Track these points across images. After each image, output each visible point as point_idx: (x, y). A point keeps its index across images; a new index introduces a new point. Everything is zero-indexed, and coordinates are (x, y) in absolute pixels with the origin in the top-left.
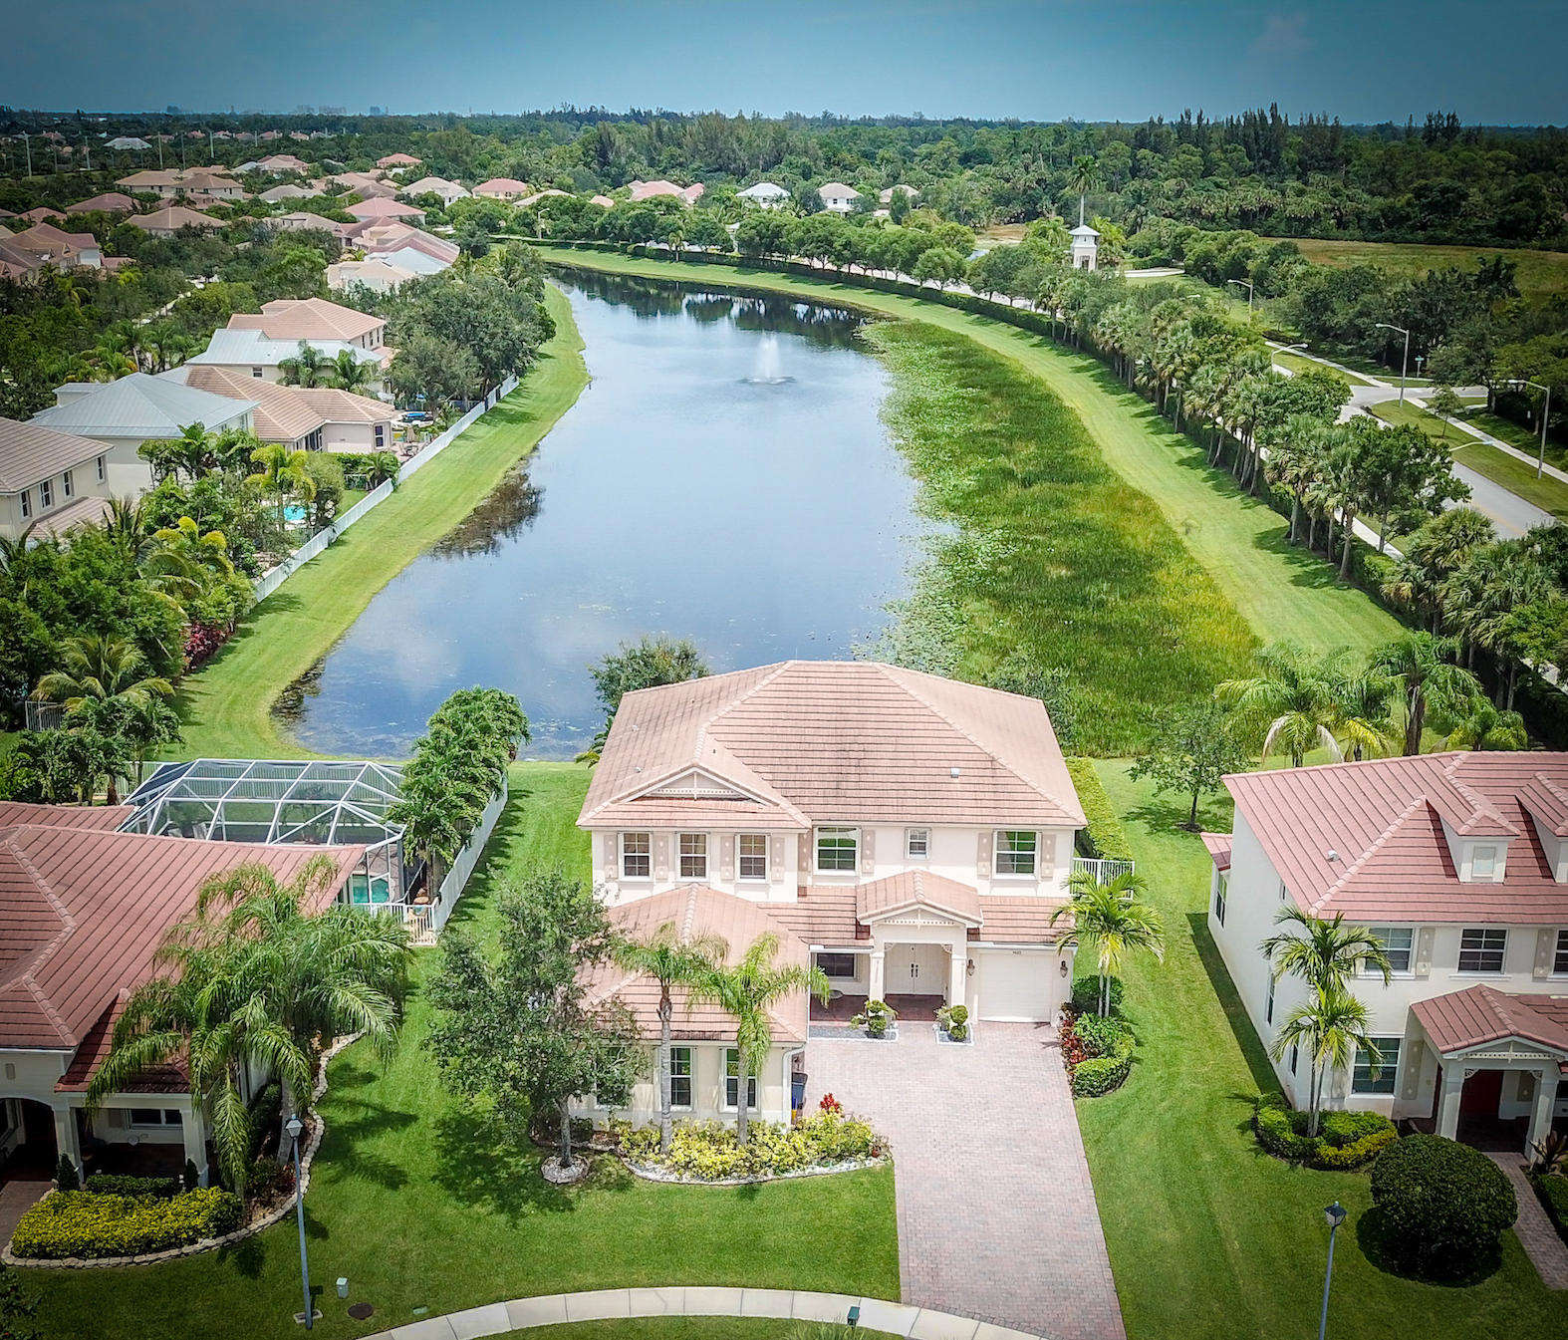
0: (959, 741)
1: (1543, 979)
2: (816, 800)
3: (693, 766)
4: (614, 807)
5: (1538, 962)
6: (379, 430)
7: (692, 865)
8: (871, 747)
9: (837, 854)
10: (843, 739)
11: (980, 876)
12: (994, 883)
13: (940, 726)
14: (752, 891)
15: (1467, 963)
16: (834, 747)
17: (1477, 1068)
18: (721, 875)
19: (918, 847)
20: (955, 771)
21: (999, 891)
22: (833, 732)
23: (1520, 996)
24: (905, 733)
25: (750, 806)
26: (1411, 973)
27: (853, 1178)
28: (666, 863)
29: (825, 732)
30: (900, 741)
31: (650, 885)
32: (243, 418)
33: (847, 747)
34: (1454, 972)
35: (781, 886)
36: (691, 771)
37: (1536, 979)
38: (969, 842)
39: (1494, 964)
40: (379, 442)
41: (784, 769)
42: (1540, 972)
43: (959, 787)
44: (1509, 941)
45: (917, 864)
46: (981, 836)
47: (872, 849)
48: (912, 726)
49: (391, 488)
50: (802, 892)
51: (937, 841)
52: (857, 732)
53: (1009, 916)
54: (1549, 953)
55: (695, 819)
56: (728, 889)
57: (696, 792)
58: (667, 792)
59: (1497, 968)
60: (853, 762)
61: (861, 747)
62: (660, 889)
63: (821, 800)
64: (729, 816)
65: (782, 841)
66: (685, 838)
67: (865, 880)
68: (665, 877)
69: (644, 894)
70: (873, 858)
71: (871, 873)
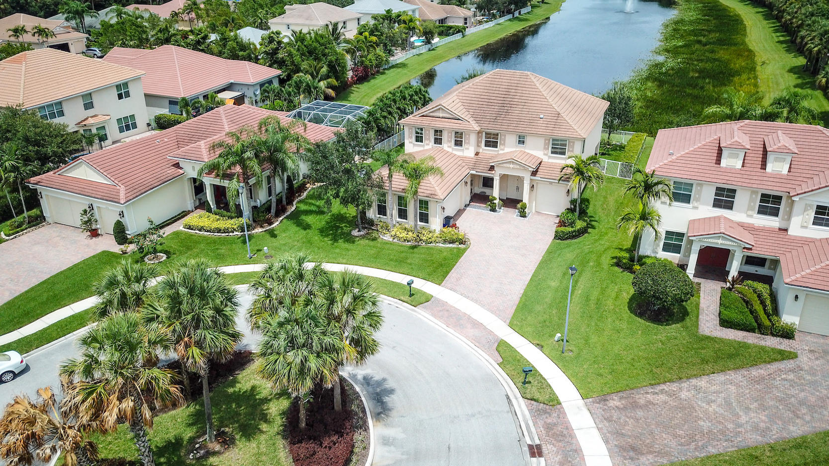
0: (549, 106)
1: (751, 216)
2: (486, 122)
3: (439, 105)
4: (413, 118)
5: (750, 208)
6: (466, 19)
7: (438, 141)
8: (513, 106)
9: (492, 141)
10: (504, 102)
11: (544, 154)
12: (550, 157)
13: (544, 100)
14: (458, 152)
15: (717, 204)
16: (500, 105)
17: (706, 245)
18: (448, 145)
19: (521, 142)
20: (542, 116)
21: (551, 161)
22: (502, 99)
23: (740, 222)
24: (529, 101)
25: (460, 121)
26: (690, 206)
27: (451, 249)
28: (429, 139)
29: (499, 99)
30: (526, 104)
31: (423, 146)
32: (414, 11)
33: (505, 105)
34: (711, 208)
35: (468, 151)
36: (439, 107)
37: (748, 216)
38: (541, 142)
39: (729, 206)
40: (466, 23)
41: (479, 111)
42: (750, 213)
43: (542, 122)
44: (737, 195)
45: (521, 148)
46: (545, 140)
47: (504, 141)
48: (532, 99)
49: (462, 36)
50: (477, 154)
51: (529, 140)
52: (511, 99)
53: (551, 169)
54: (755, 204)
55: (439, 124)
56: (450, 150)
57: (441, 115)
58: (431, 114)
59: (731, 208)
60: (505, 111)
61: (510, 106)
62: (427, 147)
63: (488, 123)
64: (451, 124)
65: (469, 135)
66: (436, 131)
67: (501, 152)
68: (429, 144)
69: (421, 149)
70: (504, 145)
71: (503, 150)
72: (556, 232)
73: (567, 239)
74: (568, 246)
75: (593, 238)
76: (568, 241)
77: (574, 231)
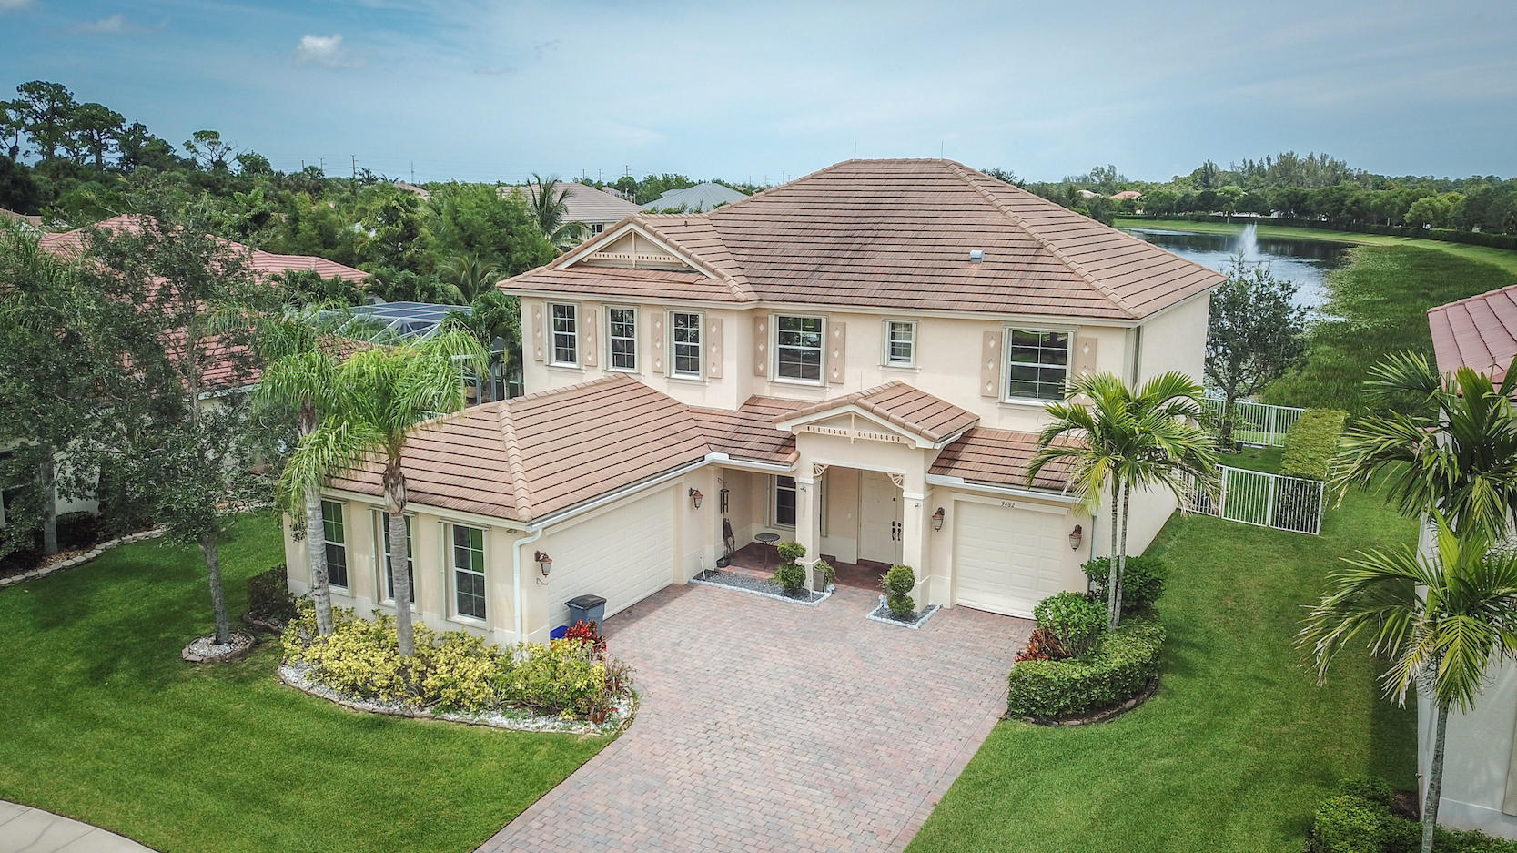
0: (1006, 228)
2: (781, 281)
3: (629, 222)
4: (547, 273)
7: (623, 353)
8: (884, 233)
9: (800, 354)
10: (857, 227)
11: (986, 397)
13: (990, 214)
14: (686, 392)
16: (842, 233)
18: (653, 369)
19: (900, 350)
20: (976, 255)
21: (1009, 421)
22: (851, 220)
24: (940, 220)
27: (530, 743)
28: (595, 348)
29: (843, 219)
30: (929, 228)
31: (579, 373)
33: (858, 234)
35: (720, 389)
36: (627, 228)
41: (766, 252)
45: (900, 374)
46: (987, 336)
47: (842, 348)
48: (951, 214)
50: (749, 400)
51: (925, 340)
52: (880, 219)
55: (623, 286)
56: (661, 386)
57: (634, 258)
58: (604, 257)
60: (853, 247)
61: (874, 234)
62: (588, 378)
63: (786, 282)
64: (660, 285)
65: (721, 325)
66: (616, 317)
67: (832, 394)
68: (595, 367)
70: (843, 365)
72: (1013, 679)
73: (1061, 716)
74: (1071, 753)
75: (1184, 719)
76: (1072, 728)
77: (1096, 681)
